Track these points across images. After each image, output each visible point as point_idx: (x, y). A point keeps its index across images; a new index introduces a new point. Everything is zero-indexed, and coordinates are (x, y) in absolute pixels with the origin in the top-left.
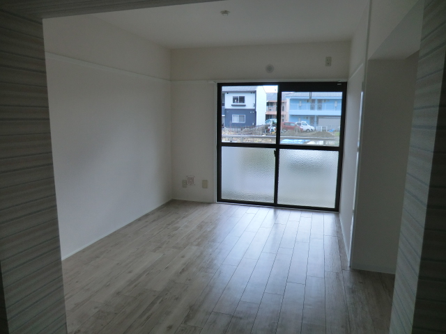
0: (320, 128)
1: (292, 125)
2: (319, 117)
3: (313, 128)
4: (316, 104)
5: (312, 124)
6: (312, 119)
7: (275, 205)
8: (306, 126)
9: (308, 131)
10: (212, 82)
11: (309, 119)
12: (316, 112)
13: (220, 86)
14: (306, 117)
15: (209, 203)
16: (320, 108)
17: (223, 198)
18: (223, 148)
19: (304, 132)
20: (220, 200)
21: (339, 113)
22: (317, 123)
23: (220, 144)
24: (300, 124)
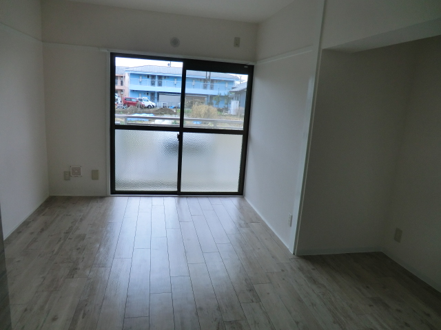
0: (160, 104)
1: (133, 100)
2: (159, 93)
3: (154, 104)
4: (156, 80)
5: (152, 99)
6: (153, 95)
7: (178, 193)
8: (147, 102)
9: (149, 107)
10: (105, 51)
11: (149, 95)
12: (156, 89)
13: (113, 56)
14: (147, 93)
15: (102, 198)
16: (160, 85)
17: (117, 189)
18: (116, 131)
19: (145, 108)
20: (114, 192)
21: (179, 90)
22: (158, 99)
23: (114, 127)
24: (141, 100)
